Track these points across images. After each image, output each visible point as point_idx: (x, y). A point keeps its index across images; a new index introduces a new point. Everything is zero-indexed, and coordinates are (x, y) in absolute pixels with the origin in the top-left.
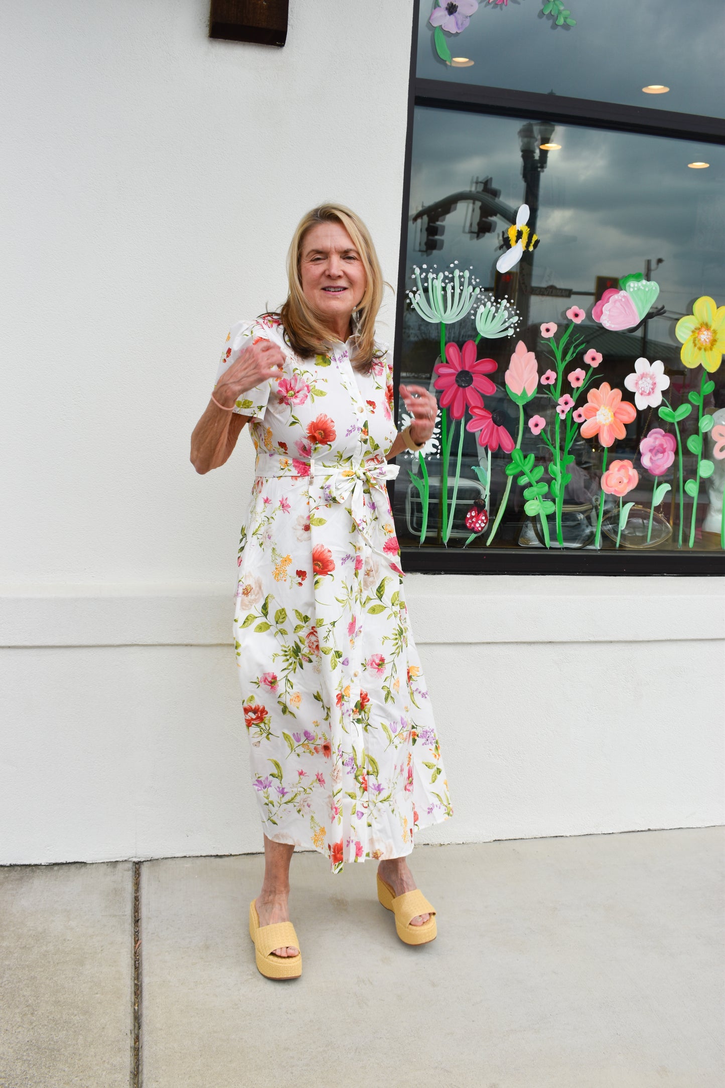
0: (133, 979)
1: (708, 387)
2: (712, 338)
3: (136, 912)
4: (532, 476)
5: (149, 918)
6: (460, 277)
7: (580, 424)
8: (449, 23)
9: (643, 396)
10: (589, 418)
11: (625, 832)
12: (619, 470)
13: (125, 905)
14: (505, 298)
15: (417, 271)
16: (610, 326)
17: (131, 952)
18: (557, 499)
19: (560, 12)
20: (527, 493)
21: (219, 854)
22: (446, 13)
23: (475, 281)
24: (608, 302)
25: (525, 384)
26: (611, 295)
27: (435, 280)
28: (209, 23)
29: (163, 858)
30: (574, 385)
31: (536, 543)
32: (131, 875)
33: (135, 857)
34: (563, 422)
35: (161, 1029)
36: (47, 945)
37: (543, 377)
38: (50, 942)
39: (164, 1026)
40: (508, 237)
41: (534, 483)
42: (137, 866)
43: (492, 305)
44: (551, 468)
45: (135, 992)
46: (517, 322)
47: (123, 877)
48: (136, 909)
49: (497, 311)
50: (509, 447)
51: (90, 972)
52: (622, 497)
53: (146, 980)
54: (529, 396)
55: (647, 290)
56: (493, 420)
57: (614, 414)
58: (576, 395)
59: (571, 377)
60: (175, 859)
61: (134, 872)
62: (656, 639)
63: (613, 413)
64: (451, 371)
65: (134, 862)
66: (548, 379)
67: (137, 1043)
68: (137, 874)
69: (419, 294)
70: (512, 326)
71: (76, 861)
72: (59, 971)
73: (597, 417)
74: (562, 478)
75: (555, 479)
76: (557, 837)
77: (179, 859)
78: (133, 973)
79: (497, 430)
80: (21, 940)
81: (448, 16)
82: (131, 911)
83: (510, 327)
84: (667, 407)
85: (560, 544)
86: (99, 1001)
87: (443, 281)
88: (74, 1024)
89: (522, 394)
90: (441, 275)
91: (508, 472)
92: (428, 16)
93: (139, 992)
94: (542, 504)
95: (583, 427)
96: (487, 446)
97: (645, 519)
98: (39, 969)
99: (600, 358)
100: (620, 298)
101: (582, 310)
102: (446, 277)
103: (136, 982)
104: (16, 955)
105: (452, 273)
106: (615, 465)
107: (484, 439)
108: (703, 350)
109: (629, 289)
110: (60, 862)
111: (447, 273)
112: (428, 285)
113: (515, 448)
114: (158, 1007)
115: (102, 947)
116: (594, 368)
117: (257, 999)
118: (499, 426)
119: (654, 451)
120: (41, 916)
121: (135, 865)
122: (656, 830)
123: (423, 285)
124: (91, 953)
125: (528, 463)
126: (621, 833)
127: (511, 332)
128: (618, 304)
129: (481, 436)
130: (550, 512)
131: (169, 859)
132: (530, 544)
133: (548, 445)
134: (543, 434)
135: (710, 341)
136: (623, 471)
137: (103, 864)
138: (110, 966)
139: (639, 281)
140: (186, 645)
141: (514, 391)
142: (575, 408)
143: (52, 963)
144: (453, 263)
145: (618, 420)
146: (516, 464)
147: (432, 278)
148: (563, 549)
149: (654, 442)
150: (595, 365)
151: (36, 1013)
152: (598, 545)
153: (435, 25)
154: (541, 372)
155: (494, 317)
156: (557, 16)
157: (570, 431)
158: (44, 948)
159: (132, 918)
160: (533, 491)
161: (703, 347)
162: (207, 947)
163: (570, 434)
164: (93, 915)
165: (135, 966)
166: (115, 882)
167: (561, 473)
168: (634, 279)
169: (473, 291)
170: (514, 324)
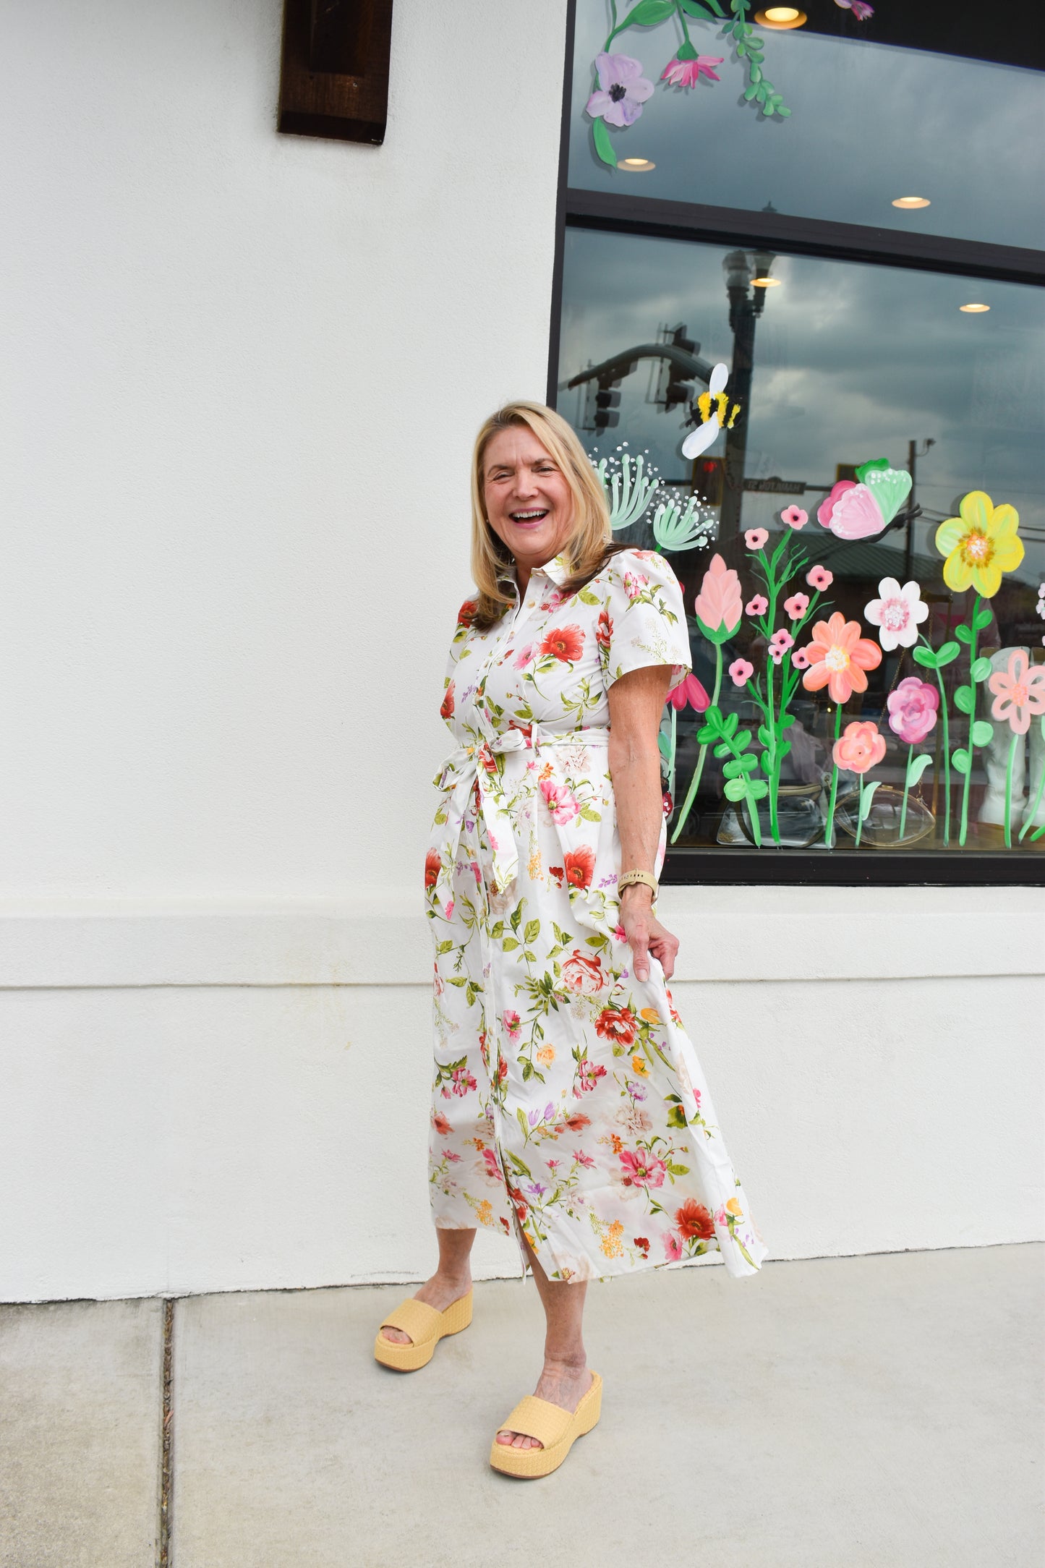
0: (161, 1466)
1: (983, 619)
2: (987, 550)
3: (167, 1370)
4: (735, 744)
5: (186, 1379)
6: (632, 465)
7: (803, 671)
8: (614, 113)
9: (891, 632)
10: (815, 663)
11: (872, 1254)
12: (858, 736)
13: (151, 1361)
14: (695, 495)
16: (842, 534)
17: (159, 1427)
18: (770, 778)
19: (768, 98)
20: (727, 769)
21: (288, 1287)
22: (610, 98)
23: (652, 470)
24: (839, 499)
25: (723, 614)
26: (843, 490)
28: (277, 113)
29: (207, 1293)
30: (793, 616)
31: (741, 840)
32: (160, 1318)
33: (167, 1292)
34: (778, 669)
35: (200, 1538)
36: (37, 1418)
37: (750, 605)
38: (42, 1414)
39: (204, 1534)
40: (698, 410)
41: (738, 755)
42: (169, 1304)
43: (676, 504)
44: (761, 733)
45: (163, 1485)
46: (711, 528)
47: (148, 1320)
48: (167, 1367)
49: (683, 513)
50: (703, 705)
51: (98, 1456)
52: (863, 774)
53: (179, 1467)
54: (730, 631)
55: (895, 482)
57: (850, 657)
58: (796, 630)
59: (789, 605)
60: (224, 1294)
61: (165, 1313)
62: (914, 976)
63: (848, 656)
65: (165, 1299)
66: (756, 607)
67: (166, 1558)
68: (169, 1316)
70: (705, 533)
71: (81, 1298)
72: (54, 1455)
73: (827, 661)
74: (778, 747)
75: (768, 749)
76: (774, 1261)
77: (229, 1294)
78: (161, 1457)
81: (612, 103)
82: (160, 1369)
83: (702, 534)
84: (926, 646)
85: (775, 841)
86: (111, 1497)
87: (607, 470)
88: (74, 1532)
89: (719, 629)
90: (604, 463)
91: (700, 739)
92: (585, 102)
93: (168, 1485)
94: (749, 784)
95: (806, 676)
97: (896, 806)
98: (25, 1453)
99: (829, 578)
100: (857, 494)
101: (803, 511)
102: (610, 465)
103: (165, 1470)
105: (620, 459)
106: (853, 729)
108: (975, 566)
109: (870, 482)
110: (58, 1298)
113: (711, 705)
114: (197, 1506)
115: (117, 1420)
116: (821, 592)
117: (339, 1495)
119: (909, 708)
120: (29, 1377)
121: (166, 1304)
122: (916, 1251)
124: (100, 1430)
125: (729, 727)
126: (866, 1255)
127: (703, 542)
128: (854, 502)
130: (761, 795)
131: (217, 1295)
132: (734, 841)
133: (758, 701)
134: (750, 685)
135: (984, 554)
136: (863, 737)
137: (120, 1302)
138: (127, 1447)
139: (883, 470)
140: (242, 986)
141: (707, 625)
142: (795, 649)
143: (44, 1443)
144: (622, 446)
145: (855, 665)
146: (712, 727)
148: (780, 847)
149: (908, 696)
150: (822, 587)
151: (19, 1515)
152: (829, 843)
153: (594, 116)
154: (746, 597)
155: (679, 520)
156: (765, 104)
157: (789, 681)
158: (33, 1422)
159: (160, 1378)
160: (737, 766)
161: (975, 563)
162: (268, 1420)
163: (787, 686)
164: (104, 1375)
165: (164, 1448)
166: (136, 1327)
167: (776, 740)
168: (874, 468)
169: (650, 484)
170: (707, 531)
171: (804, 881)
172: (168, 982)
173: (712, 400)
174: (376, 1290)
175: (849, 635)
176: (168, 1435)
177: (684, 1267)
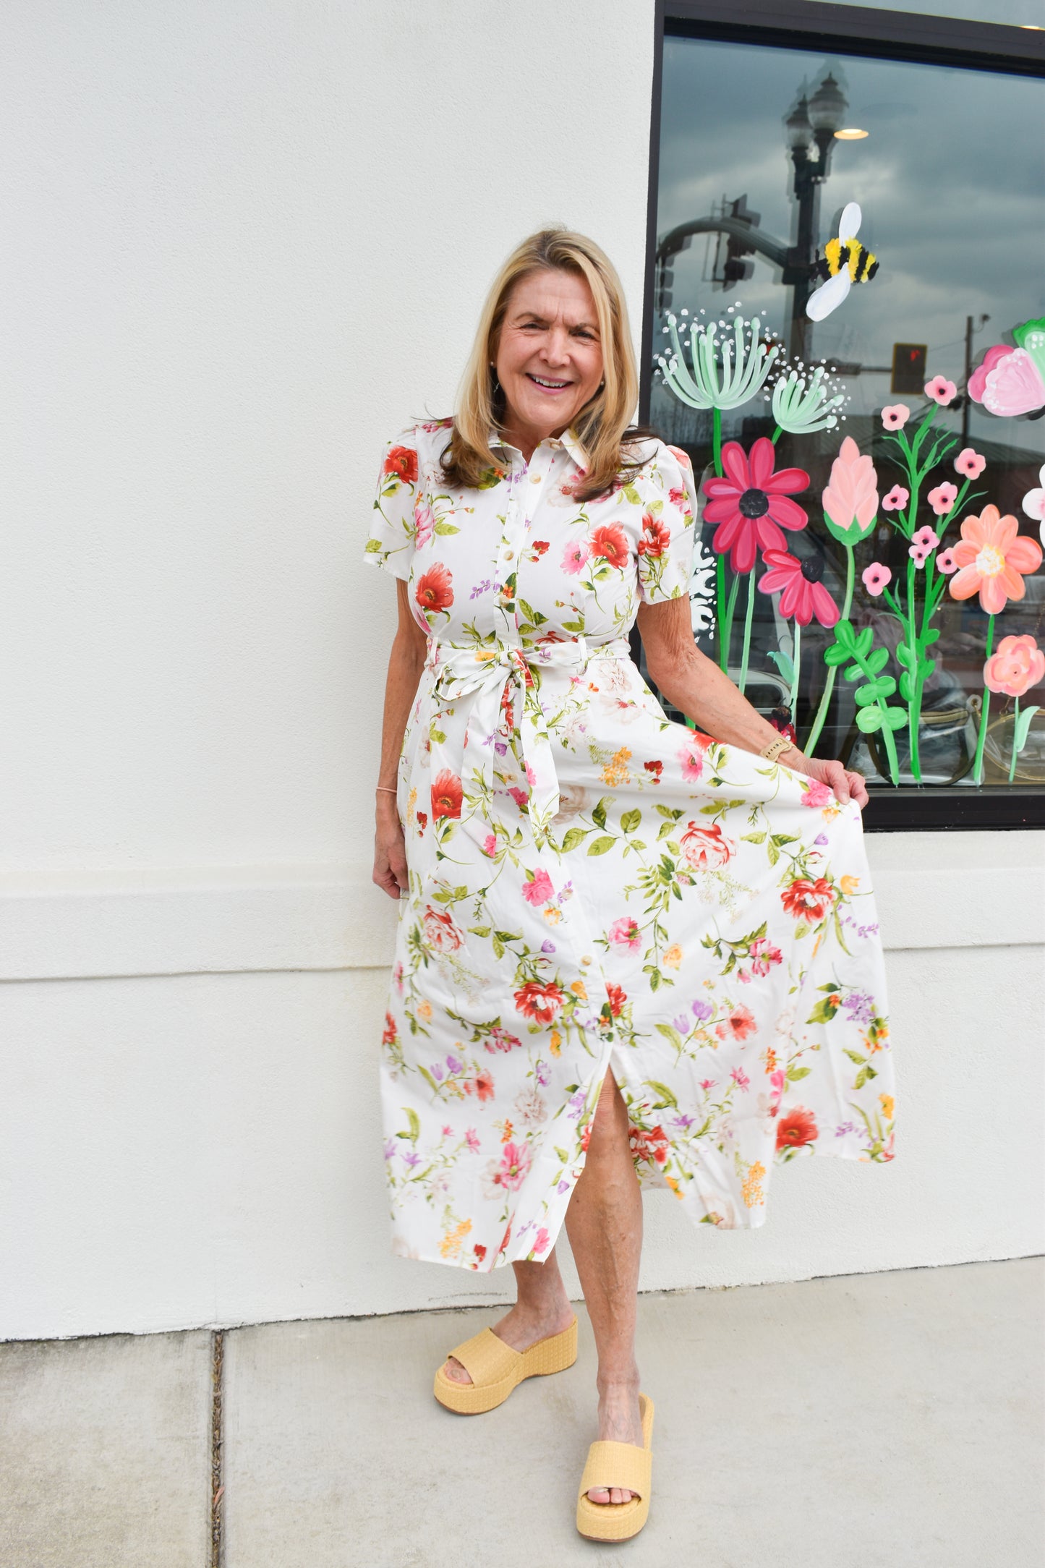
3: (216, 1429)
4: (869, 666)
5: (239, 1442)
6: (746, 329)
7: (950, 576)
10: (963, 566)
11: (1029, 1257)
12: (1013, 652)
13: (197, 1417)
14: (821, 365)
15: (672, 320)
16: (998, 409)
17: (207, 1510)
18: (910, 704)
20: (860, 695)
21: (355, 1314)
23: (771, 336)
24: (994, 367)
25: (855, 511)
26: (1000, 355)
27: (702, 336)
29: (262, 1324)
30: (939, 510)
31: (874, 777)
32: (207, 1357)
33: (216, 1323)
34: (921, 573)
36: (62, 1500)
37: (887, 498)
38: (68, 1494)
40: (826, 260)
41: (873, 678)
42: (218, 1337)
43: (800, 377)
44: (900, 651)
46: (842, 405)
47: (194, 1361)
48: (217, 1425)
49: (807, 388)
50: (831, 618)
51: (134, 1553)
52: (1019, 697)
54: (863, 531)
56: (803, 572)
57: (1006, 558)
58: (942, 527)
59: (934, 497)
60: (282, 1324)
61: (214, 1349)
63: (1003, 558)
64: (732, 490)
65: (213, 1331)
66: (894, 500)
68: (219, 1354)
69: (676, 361)
70: (834, 411)
71: (116, 1332)
72: (82, 1553)
73: (977, 563)
74: (920, 667)
75: (908, 671)
76: (917, 1268)
77: (288, 1324)
78: (210, 1553)
79: (810, 589)
80: (18, 1491)
82: (208, 1427)
83: (830, 413)
85: (916, 778)
87: (716, 337)
89: (850, 528)
90: (713, 328)
91: (828, 660)
94: (885, 712)
95: (953, 582)
96: (793, 618)
98: (48, 1550)
99: (981, 464)
100: (1015, 361)
101: (951, 382)
102: (720, 330)
104: (9, 1520)
105: (731, 323)
106: (1008, 644)
107: (789, 606)
109: (1031, 346)
110: (89, 1334)
111: (722, 324)
112: (691, 344)
113: (841, 619)
115: (157, 1501)
116: (972, 481)
118: (813, 582)
120: (55, 1442)
121: (216, 1336)
123: (682, 345)
124: (137, 1516)
125: (862, 644)
126: (1022, 1258)
127: (831, 422)
128: (1011, 371)
129: (783, 601)
130: (899, 725)
131: (273, 1325)
133: (896, 613)
134: (888, 595)
136: (1020, 654)
137: (161, 1337)
138: (169, 1540)
139: (1043, 332)
140: (292, 971)
141: (837, 522)
142: (940, 550)
143: (70, 1536)
144: (734, 306)
145: (1011, 568)
146: (843, 646)
147: (697, 331)
148: (921, 786)
150: (973, 475)
152: (978, 778)
154: (883, 489)
155: (803, 396)
157: (933, 589)
158: (58, 1505)
159: (208, 1441)
160: (870, 692)
162: (337, 1499)
163: (930, 594)
164: (142, 1438)
165: (214, 1539)
166: (180, 1370)
167: (917, 659)
168: (1036, 328)
169: (767, 354)
170: (837, 408)
171: (950, 825)
172: (204, 969)
173: (842, 247)
174: (457, 1314)
175: (1004, 533)
176: (218, 1521)
177: (813, 1278)
